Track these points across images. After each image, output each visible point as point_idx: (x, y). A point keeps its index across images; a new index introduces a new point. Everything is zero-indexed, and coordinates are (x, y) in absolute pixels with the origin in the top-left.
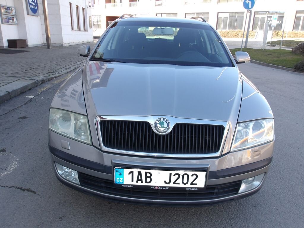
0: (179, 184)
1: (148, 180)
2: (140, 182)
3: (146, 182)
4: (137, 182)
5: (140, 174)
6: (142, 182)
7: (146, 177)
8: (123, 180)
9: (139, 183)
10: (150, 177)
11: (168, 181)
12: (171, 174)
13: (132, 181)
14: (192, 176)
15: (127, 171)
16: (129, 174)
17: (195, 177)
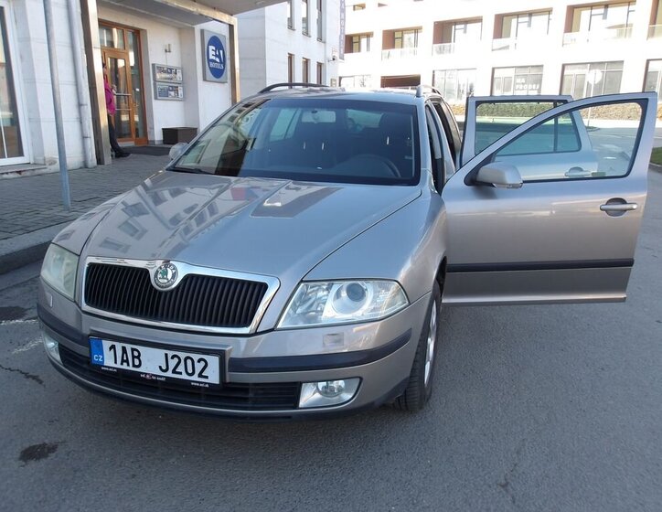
0: (181, 373)
1: (137, 362)
2: (125, 364)
3: (134, 366)
4: (122, 364)
5: (124, 350)
6: (128, 365)
7: (134, 357)
8: (103, 359)
9: (125, 366)
10: (138, 357)
11: (164, 368)
12: (166, 355)
13: (116, 362)
14: (199, 361)
15: (106, 344)
16: (110, 349)
17: (203, 364)
